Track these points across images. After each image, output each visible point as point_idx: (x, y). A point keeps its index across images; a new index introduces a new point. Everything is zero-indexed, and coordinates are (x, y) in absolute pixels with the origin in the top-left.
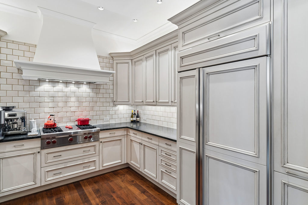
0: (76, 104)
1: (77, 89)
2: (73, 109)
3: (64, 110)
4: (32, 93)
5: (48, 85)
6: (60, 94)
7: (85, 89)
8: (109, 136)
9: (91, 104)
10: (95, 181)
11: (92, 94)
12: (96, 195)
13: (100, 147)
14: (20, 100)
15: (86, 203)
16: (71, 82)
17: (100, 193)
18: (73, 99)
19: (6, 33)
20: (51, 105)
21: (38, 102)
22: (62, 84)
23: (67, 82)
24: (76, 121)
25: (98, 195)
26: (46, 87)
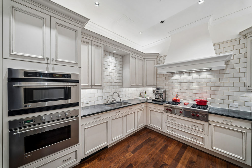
0: (197, 88)
1: (198, 76)
2: (194, 91)
3: (188, 91)
4: (170, 81)
5: (177, 76)
6: (185, 81)
7: (206, 75)
8: (222, 122)
9: (213, 88)
10: (200, 155)
11: (213, 79)
12: (187, 163)
13: (209, 128)
14: (164, 84)
15: (175, 161)
16: (192, 71)
17: (192, 166)
18: (194, 84)
19: (159, 54)
20: (179, 87)
21: (172, 86)
22: (186, 74)
23: (189, 72)
24: (195, 100)
25: (188, 165)
26: (176, 77)
